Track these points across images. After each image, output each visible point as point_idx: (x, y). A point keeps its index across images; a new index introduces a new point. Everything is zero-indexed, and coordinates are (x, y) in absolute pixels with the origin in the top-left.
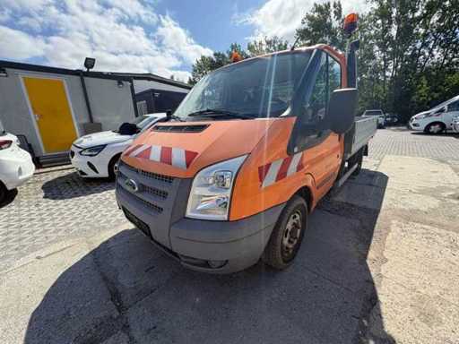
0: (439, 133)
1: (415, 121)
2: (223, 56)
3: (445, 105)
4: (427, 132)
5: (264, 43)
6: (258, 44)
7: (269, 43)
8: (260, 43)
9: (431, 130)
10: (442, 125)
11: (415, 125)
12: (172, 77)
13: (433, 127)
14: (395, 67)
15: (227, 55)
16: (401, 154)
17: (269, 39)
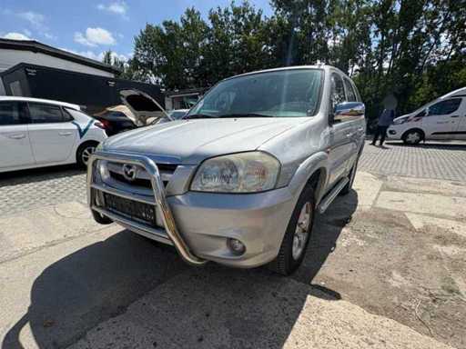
0: (416, 144)
2: (176, 26)
3: (426, 108)
5: (230, 11)
6: (223, 13)
7: (236, 11)
8: (226, 12)
9: (409, 139)
10: (421, 133)
11: (391, 132)
13: (410, 135)
15: (181, 25)
17: (237, 5)
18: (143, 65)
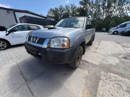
0: (116, 34)
1: (110, 31)
2: (57, 9)
3: (119, 26)
4: (113, 34)
6: (68, 6)
9: (115, 33)
10: (117, 32)
11: (110, 32)
12: (41, 15)
14: (106, 15)
16: (106, 41)
17: (72, 4)
18: (49, 17)
